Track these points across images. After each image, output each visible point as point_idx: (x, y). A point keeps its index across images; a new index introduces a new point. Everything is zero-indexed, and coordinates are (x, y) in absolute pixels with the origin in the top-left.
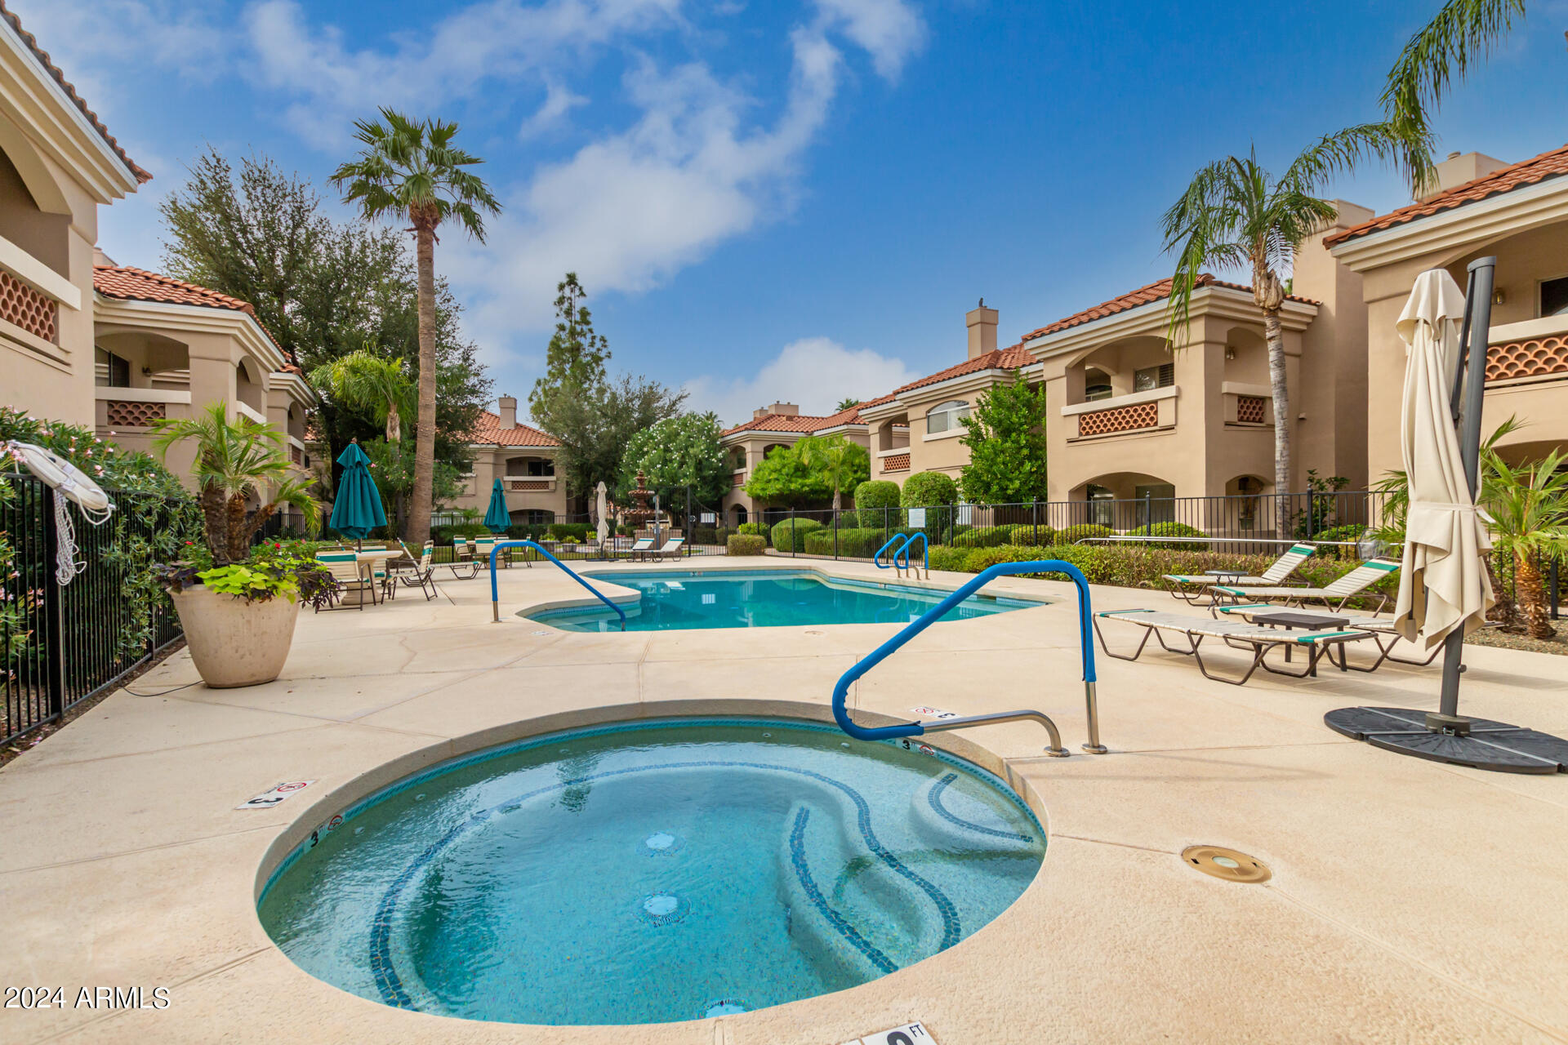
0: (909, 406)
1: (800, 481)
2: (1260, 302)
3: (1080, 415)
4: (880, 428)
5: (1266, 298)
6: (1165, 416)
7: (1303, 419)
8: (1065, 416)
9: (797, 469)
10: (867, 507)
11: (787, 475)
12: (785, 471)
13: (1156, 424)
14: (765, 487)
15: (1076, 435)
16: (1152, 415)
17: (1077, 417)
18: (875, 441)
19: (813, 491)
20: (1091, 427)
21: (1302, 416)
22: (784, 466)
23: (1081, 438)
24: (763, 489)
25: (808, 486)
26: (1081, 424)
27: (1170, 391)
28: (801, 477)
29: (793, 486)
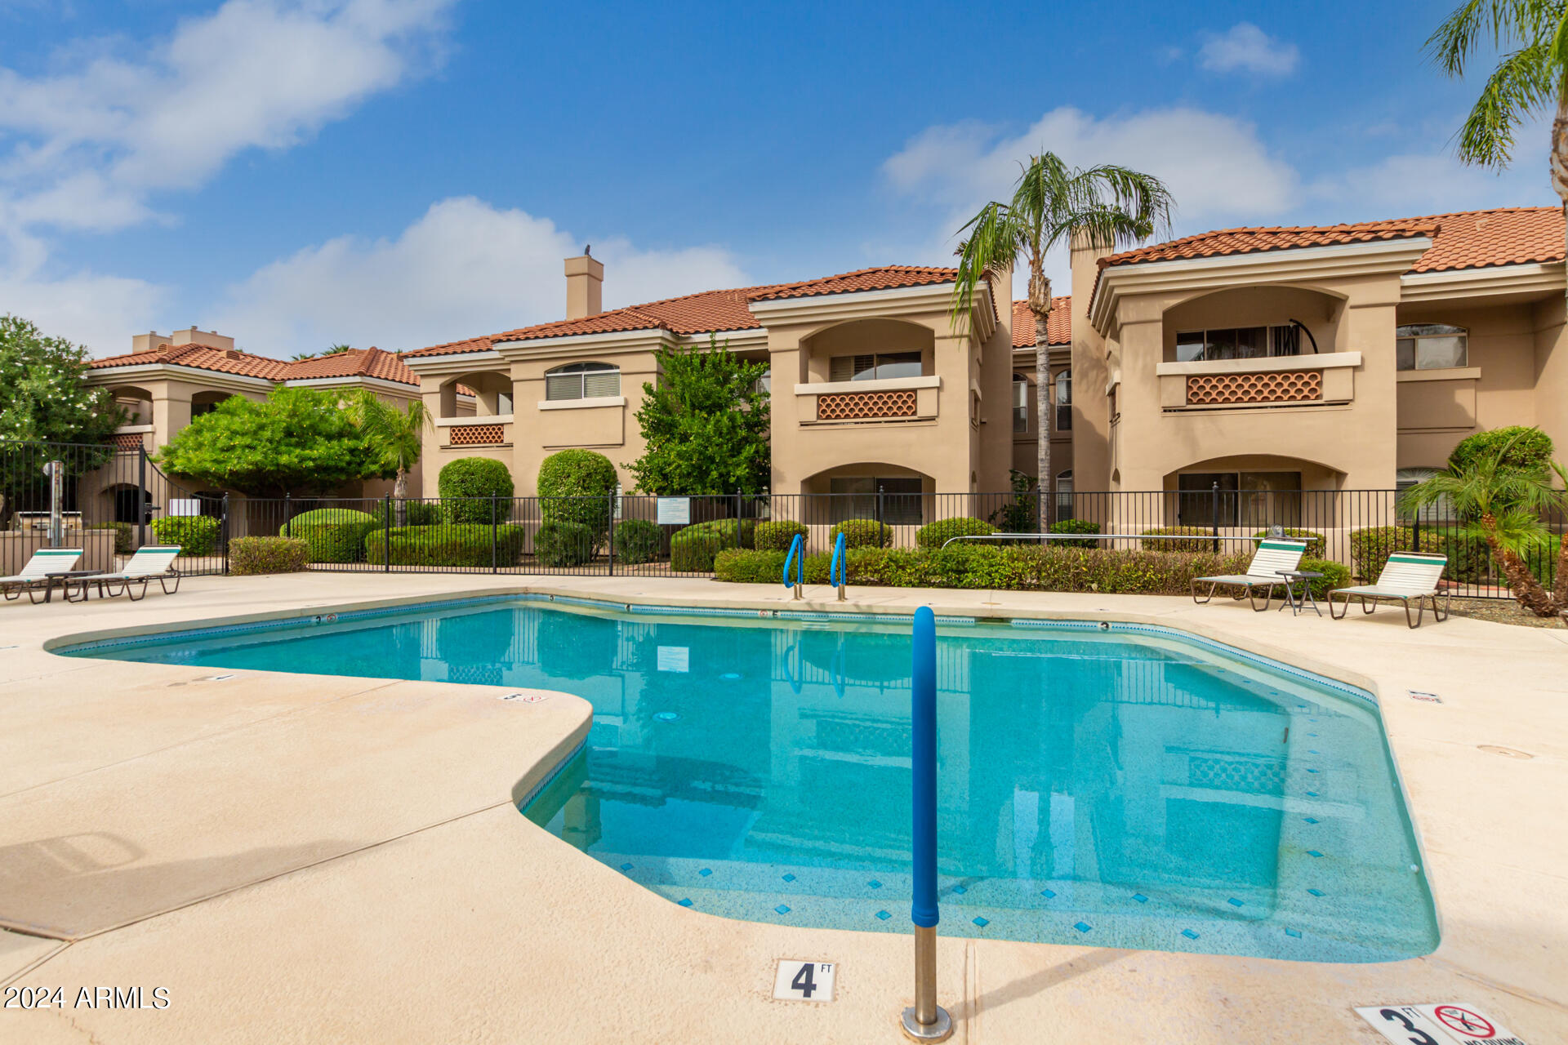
0: (513, 362)
1: (298, 451)
2: (1037, 306)
3: (819, 396)
4: (441, 386)
5: (1045, 303)
6: (925, 406)
7: (985, 423)
8: (798, 396)
9: (289, 433)
10: (465, 493)
11: (270, 441)
12: (267, 434)
13: (914, 413)
14: (220, 457)
15: (813, 417)
16: (910, 404)
17: (815, 398)
18: (432, 404)
19: (319, 469)
20: (830, 409)
21: (983, 420)
22: (262, 427)
23: (820, 421)
24: (216, 461)
25: (314, 460)
26: (819, 406)
27: (933, 381)
28: (297, 445)
29: (284, 459)
